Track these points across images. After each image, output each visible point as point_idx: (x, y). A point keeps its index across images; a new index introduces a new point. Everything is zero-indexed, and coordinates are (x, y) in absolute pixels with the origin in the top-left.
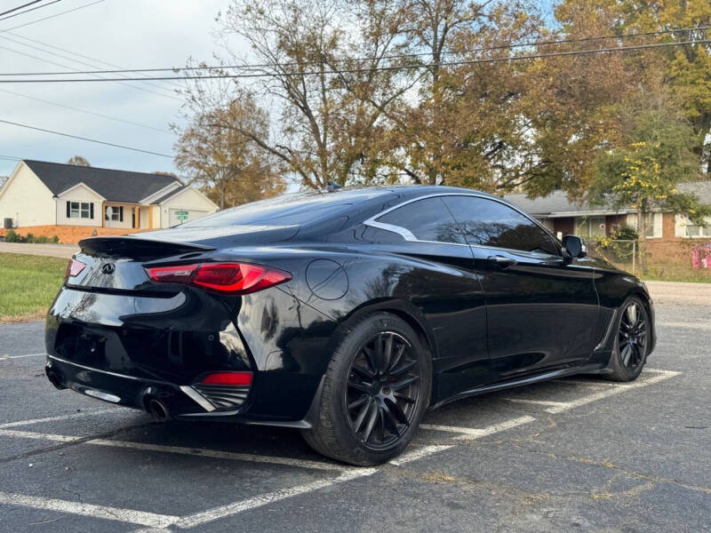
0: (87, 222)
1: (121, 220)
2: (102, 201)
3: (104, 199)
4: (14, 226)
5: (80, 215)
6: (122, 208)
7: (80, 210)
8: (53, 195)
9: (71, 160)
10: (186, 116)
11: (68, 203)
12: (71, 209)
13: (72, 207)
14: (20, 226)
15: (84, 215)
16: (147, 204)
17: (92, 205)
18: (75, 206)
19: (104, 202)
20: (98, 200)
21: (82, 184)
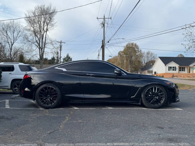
0: (174, 72)
1: (184, 71)
2: (178, 66)
3: (179, 65)
4: (156, 73)
5: (172, 70)
6: (184, 68)
7: (172, 69)
8: (165, 65)
9: (179, 56)
10: (185, 41)
11: (169, 67)
12: (170, 69)
13: (170, 68)
14: (158, 73)
15: (173, 70)
16: (192, 66)
17: (175, 67)
18: (171, 68)
19: (179, 66)
20: (177, 66)
21: (172, 62)
